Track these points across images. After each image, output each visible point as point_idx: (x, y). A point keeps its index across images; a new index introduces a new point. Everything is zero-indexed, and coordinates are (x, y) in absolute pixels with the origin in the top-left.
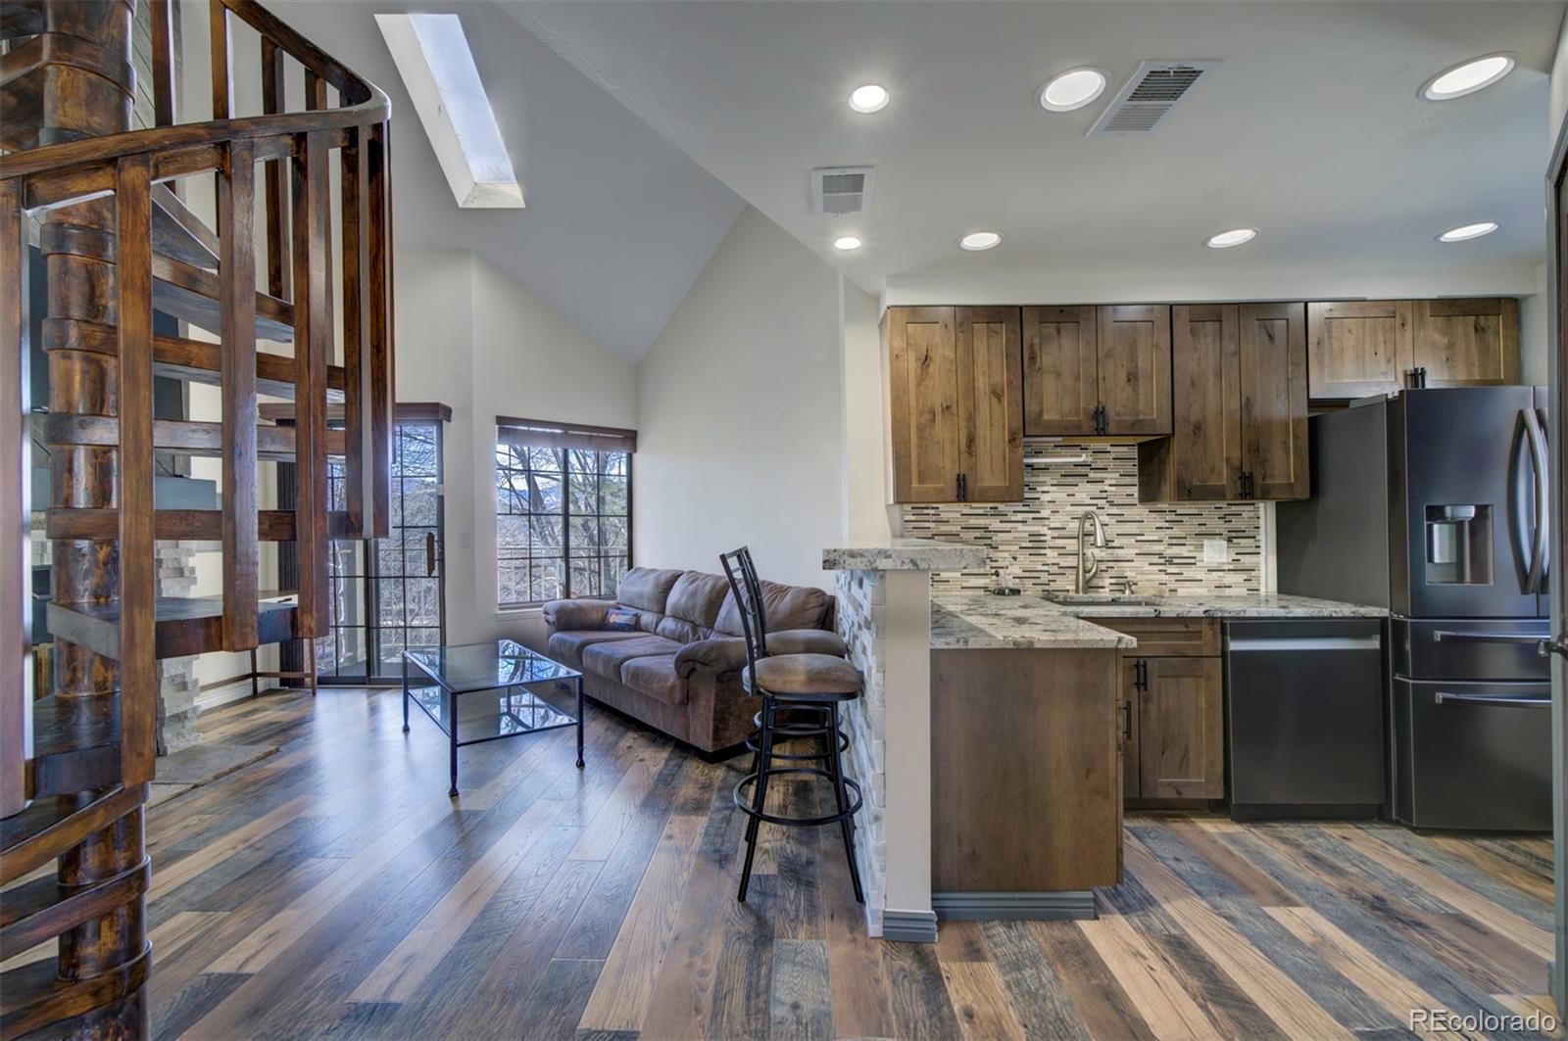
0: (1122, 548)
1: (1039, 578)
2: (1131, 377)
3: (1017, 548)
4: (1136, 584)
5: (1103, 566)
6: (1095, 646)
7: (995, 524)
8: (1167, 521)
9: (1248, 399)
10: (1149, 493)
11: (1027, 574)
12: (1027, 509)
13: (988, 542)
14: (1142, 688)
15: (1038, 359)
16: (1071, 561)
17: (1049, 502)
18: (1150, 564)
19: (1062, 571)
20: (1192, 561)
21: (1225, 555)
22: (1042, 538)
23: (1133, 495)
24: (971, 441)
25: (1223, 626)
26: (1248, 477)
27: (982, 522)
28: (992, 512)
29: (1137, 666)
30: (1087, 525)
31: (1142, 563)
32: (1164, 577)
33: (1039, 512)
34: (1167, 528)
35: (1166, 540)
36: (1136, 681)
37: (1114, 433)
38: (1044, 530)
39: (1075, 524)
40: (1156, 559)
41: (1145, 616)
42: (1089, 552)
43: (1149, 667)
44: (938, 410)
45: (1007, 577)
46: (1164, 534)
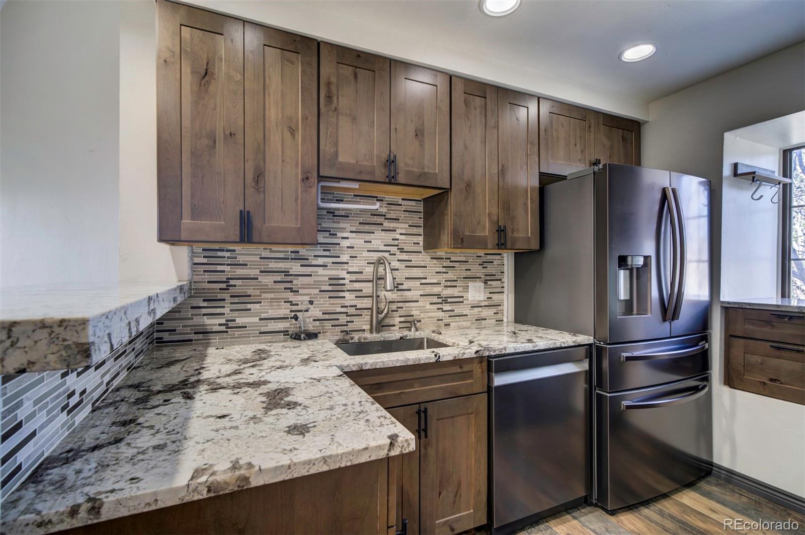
0: (410, 290)
1: (338, 319)
2: (418, 132)
3: (317, 291)
4: (420, 321)
5: (394, 307)
6: (357, 461)
7: (296, 268)
8: (443, 267)
9: (503, 166)
10: (431, 243)
11: (327, 317)
12: (327, 253)
13: (288, 285)
14: (423, 434)
15: (335, 99)
16: (367, 303)
17: (348, 247)
18: (431, 304)
19: (358, 312)
20: (461, 300)
21: (483, 294)
22: (341, 282)
23: (419, 244)
24: (259, 176)
25: (489, 363)
26: (503, 230)
27: (282, 265)
28: (293, 256)
29: (419, 412)
30: (381, 269)
31: (425, 303)
32: (441, 314)
33: (339, 257)
34: (444, 273)
35: (443, 283)
36: (417, 428)
37: (403, 182)
38: (343, 274)
39: (370, 269)
40: (435, 299)
41: (427, 361)
42: (382, 294)
43: (429, 412)
44: (220, 136)
45: (307, 320)
46: (442, 278)
